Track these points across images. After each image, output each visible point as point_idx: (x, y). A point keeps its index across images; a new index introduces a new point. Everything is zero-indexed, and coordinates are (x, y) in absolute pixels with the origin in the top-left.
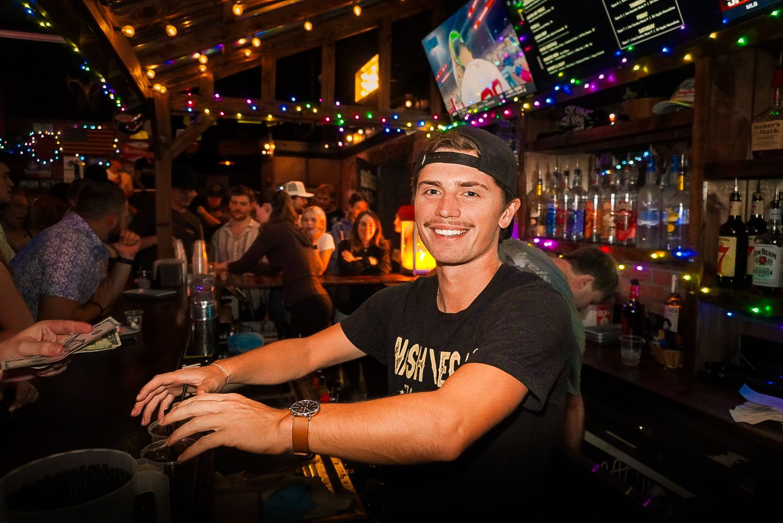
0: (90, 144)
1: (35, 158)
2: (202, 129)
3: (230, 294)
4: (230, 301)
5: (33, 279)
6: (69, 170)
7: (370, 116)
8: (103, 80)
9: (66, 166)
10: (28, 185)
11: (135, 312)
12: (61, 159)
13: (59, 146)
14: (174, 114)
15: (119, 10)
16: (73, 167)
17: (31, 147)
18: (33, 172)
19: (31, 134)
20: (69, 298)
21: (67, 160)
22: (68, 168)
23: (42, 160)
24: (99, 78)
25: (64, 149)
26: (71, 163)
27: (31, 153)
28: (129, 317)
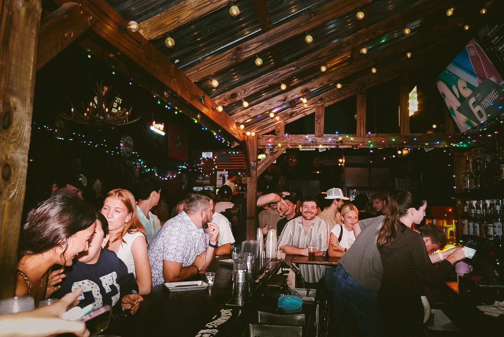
0: (231, 163)
1: (202, 173)
2: (277, 156)
3: (288, 267)
4: (288, 272)
5: (159, 249)
6: (220, 179)
7: (394, 140)
8: (215, 134)
9: (218, 178)
10: (198, 189)
11: (211, 274)
12: (216, 173)
13: (215, 165)
14: (259, 147)
15: (218, 97)
16: (222, 178)
17: (200, 167)
18: (201, 181)
19: (201, 159)
20: (177, 261)
21: (219, 173)
22: (219, 178)
23: (205, 174)
24: (213, 133)
25: (218, 167)
26: (221, 175)
27: (200, 170)
28: (207, 277)
